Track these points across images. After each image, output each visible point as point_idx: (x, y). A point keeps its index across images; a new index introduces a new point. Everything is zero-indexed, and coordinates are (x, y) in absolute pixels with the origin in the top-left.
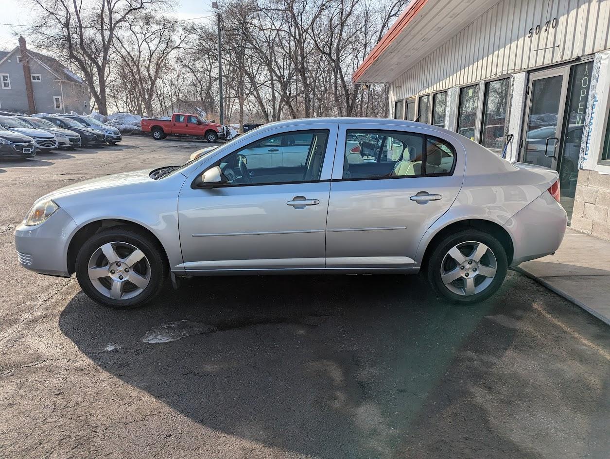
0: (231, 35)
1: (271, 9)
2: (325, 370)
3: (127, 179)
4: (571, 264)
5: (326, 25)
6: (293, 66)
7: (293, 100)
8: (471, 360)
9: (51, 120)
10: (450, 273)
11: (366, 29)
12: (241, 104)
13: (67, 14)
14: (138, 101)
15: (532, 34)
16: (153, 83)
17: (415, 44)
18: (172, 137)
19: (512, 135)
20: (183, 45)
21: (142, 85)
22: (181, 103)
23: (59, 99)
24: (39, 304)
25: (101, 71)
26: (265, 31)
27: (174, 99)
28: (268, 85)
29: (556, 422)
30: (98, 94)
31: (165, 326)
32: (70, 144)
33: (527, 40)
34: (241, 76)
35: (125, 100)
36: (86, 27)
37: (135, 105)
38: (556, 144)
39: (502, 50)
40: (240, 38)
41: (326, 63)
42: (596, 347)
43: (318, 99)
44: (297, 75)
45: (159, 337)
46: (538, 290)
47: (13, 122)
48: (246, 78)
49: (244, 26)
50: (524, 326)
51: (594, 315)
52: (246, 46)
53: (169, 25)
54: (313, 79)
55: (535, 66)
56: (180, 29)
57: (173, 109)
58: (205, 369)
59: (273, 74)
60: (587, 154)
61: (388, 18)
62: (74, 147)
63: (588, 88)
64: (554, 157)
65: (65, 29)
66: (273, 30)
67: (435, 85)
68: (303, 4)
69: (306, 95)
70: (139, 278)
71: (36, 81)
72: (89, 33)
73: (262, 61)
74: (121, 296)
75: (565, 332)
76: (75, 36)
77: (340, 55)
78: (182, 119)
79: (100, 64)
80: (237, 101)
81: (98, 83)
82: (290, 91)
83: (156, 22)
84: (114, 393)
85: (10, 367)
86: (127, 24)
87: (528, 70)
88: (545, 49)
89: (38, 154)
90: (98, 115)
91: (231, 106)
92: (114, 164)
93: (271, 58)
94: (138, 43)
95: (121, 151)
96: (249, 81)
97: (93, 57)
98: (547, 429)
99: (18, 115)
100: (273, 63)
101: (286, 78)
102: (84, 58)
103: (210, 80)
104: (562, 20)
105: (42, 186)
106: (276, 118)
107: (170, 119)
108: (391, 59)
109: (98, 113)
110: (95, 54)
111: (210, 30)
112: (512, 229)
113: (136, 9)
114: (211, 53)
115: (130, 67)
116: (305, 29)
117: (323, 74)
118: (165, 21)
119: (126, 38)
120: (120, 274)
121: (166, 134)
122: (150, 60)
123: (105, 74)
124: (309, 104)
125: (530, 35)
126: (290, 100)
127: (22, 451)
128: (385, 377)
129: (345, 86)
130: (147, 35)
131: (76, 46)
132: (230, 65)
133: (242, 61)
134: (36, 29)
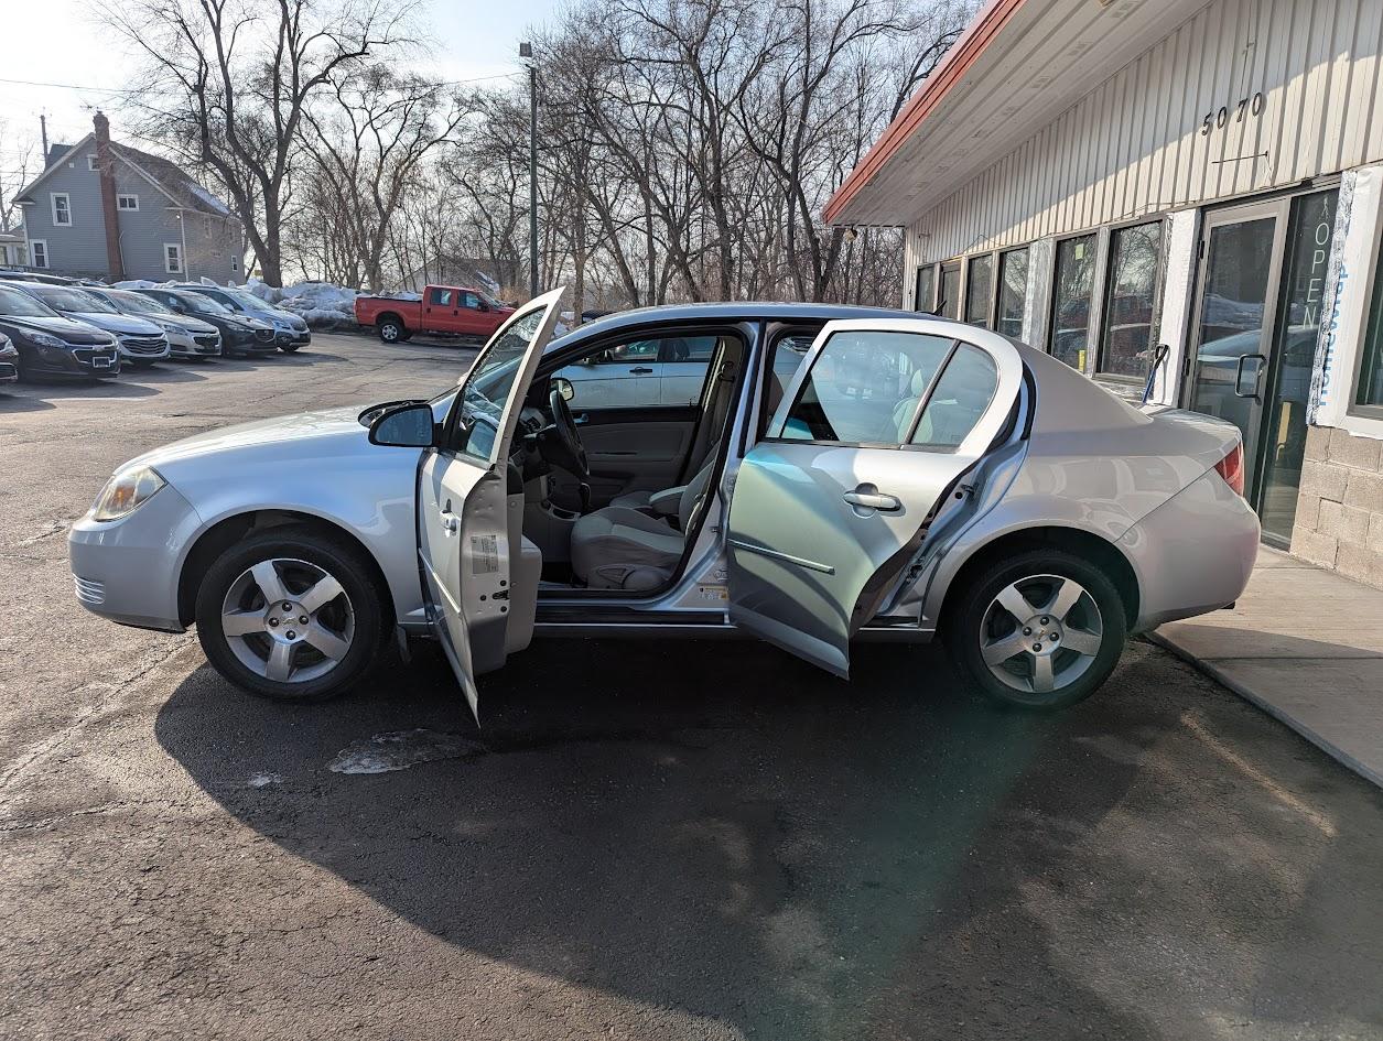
0: (560, 115)
1: (650, 60)
2: (714, 838)
3: (317, 424)
4: (1279, 632)
5: (772, 96)
6: (695, 184)
7: (694, 260)
8: (1028, 826)
9: (156, 295)
10: (1000, 643)
11: (861, 105)
12: (579, 268)
13: (201, 65)
14: (351, 257)
15: (1210, 126)
16: (385, 217)
17: (958, 145)
18: (423, 339)
19: (1167, 347)
20: (453, 136)
21: (360, 221)
22: (446, 263)
23: (175, 249)
24: (115, 688)
25: (270, 189)
26: (636, 108)
27: (430, 255)
28: (639, 226)
29: (1194, 957)
30: (263, 239)
31: (380, 740)
32: (196, 350)
33: (1201, 139)
34: (580, 206)
35: (322, 255)
36: (242, 93)
37: (344, 264)
38: (1260, 368)
39: (1146, 161)
40: (580, 123)
41: (771, 179)
42: (1305, 809)
43: (751, 257)
44: (705, 207)
45: (365, 762)
46: (1198, 687)
47: (74, 298)
48: (590, 210)
49: (589, 94)
50: (1156, 762)
51: (1312, 741)
52: (594, 140)
53: (425, 91)
54: (742, 212)
55: (1217, 197)
56: (449, 101)
57: (426, 275)
58: (457, 830)
59: (652, 203)
60: (1326, 392)
61: (911, 82)
62: (206, 357)
63: (1328, 248)
64: (1255, 396)
65: (195, 98)
66: (654, 105)
67: (1004, 234)
68: (719, 50)
69: (723, 250)
70: (331, 637)
71: (128, 209)
72: (248, 106)
73: (628, 172)
74: (290, 675)
75: (1242, 776)
76: (216, 112)
77: (803, 162)
78: (445, 298)
79: (270, 176)
80: (570, 260)
81: (264, 216)
82: (688, 241)
83: (396, 84)
84: (263, 871)
85: (49, 813)
86: (332, 88)
87: (1202, 204)
88: (1238, 159)
89: (126, 369)
90: (260, 287)
91: (556, 272)
92: (293, 395)
93: (647, 166)
94: (355, 131)
95: (310, 368)
96: (598, 216)
97: (254, 158)
98: (1171, 970)
99: (84, 284)
100: (651, 179)
101: (680, 210)
102: (235, 160)
103: (512, 213)
104: (1273, 97)
105: (133, 440)
106: (656, 298)
107: (420, 297)
108: (908, 173)
109: (260, 282)
110: (259, 153)
111: (514, 105)
112: (1138, 549)
113: (353, 55)
114: (514, 154)
115: (335, 182)
116: (725, 103)
117: (764, 204)
118: (415, 83)
119: (328, 120)
120: (288, 628)
121: (409, 329)
122: (381, 167)
123: (281, 197)
124: (730, 270)
125: (1205, 128)
126: (689, 260)
127: (69, 978)
128: (839, 857)
129: (810, 231)
130: (375, 114)
131: (217, 134)
132: (557, 180)
133: (583, 172)
134: (133, 96)
